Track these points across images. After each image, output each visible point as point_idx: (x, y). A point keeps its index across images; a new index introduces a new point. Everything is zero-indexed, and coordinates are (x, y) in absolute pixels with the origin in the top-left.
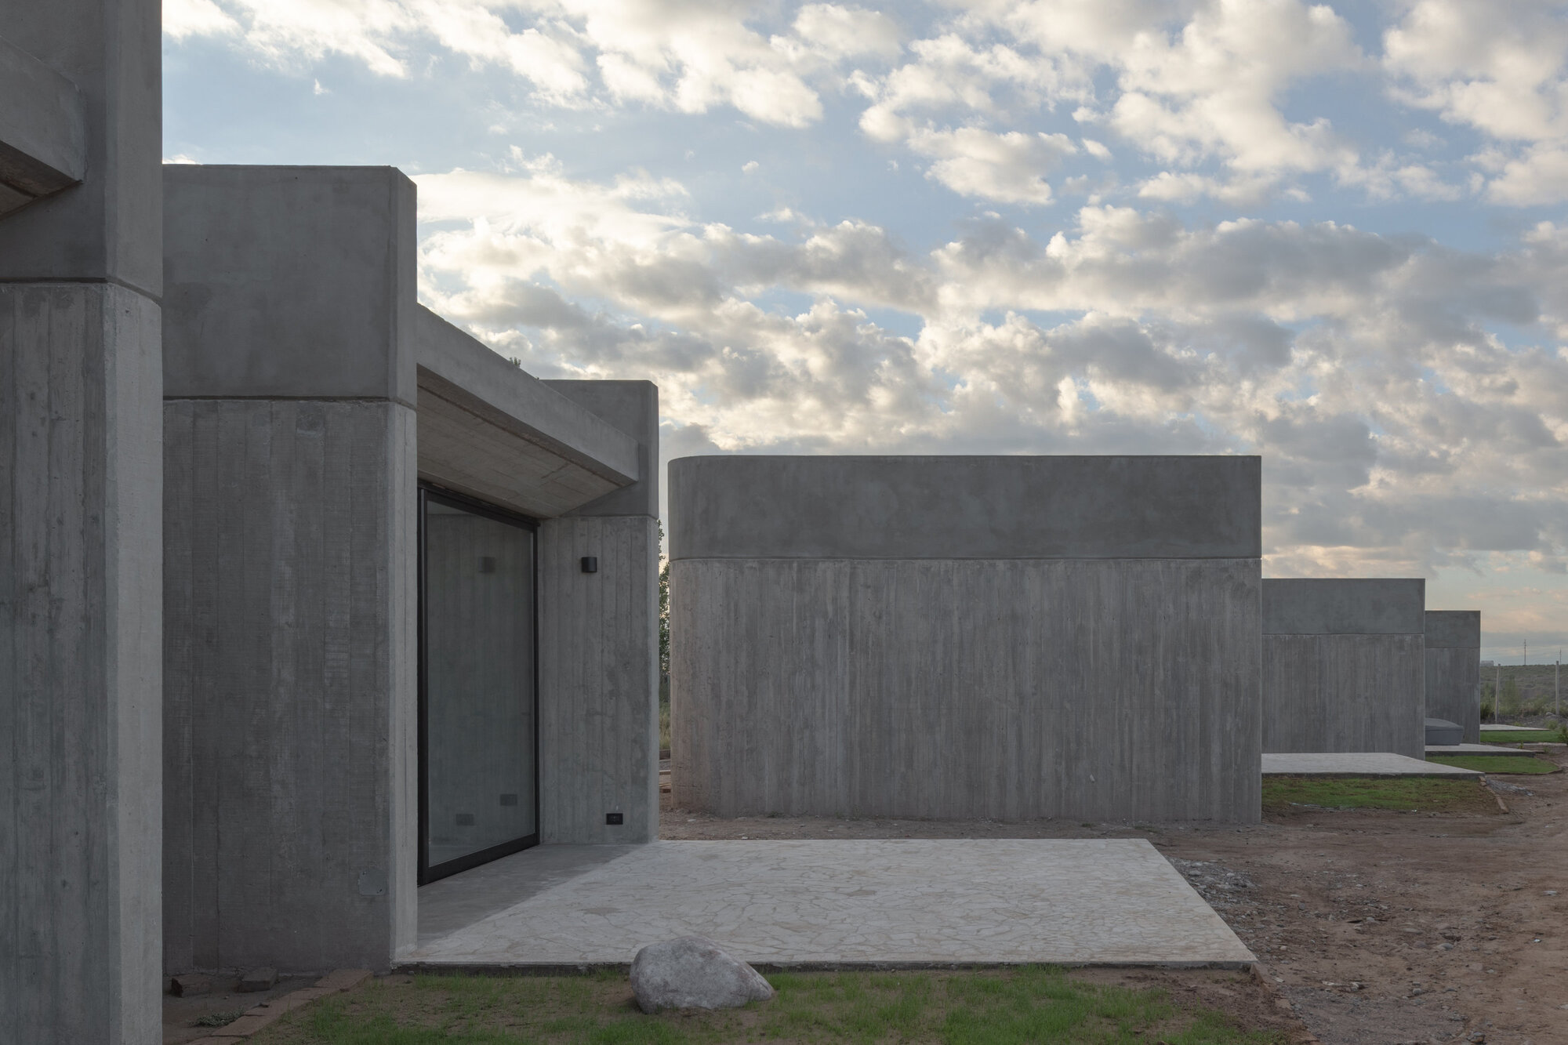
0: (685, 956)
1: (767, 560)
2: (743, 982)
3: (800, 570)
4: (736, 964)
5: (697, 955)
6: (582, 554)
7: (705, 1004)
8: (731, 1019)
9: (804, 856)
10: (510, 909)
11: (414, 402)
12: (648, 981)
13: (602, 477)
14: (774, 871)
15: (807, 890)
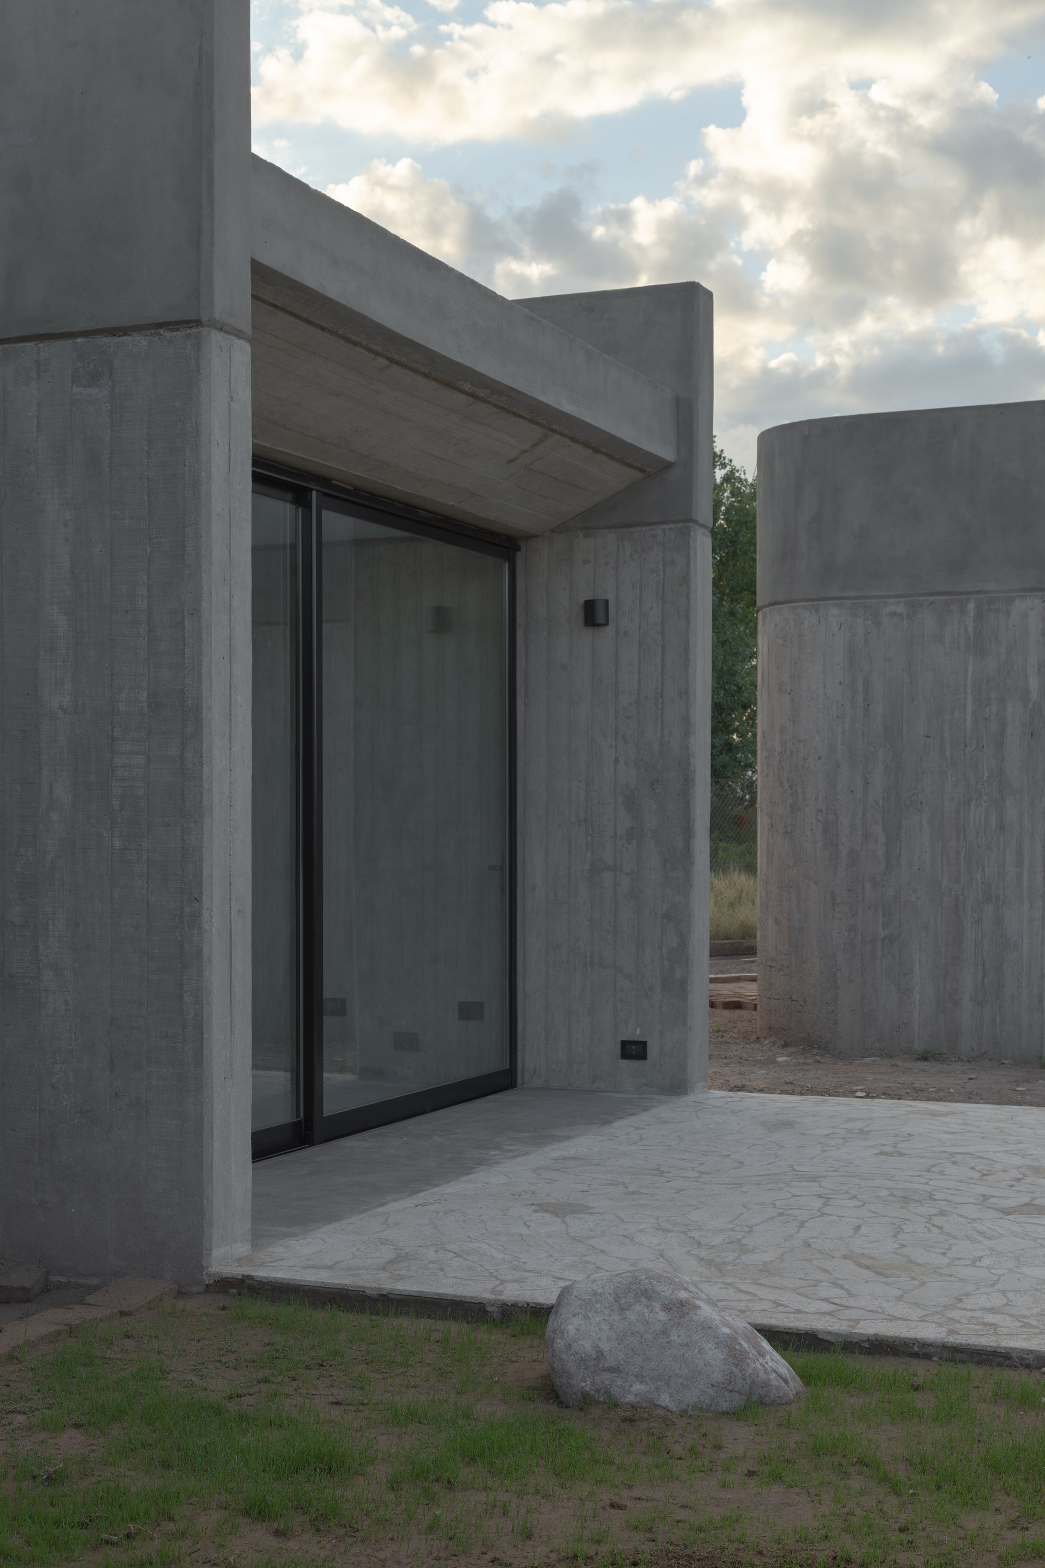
0: (637, 1307)
1: (922, 599)
2: (736, 1365)
3: (979, 615)
4: (726, 1330)
5: (657, 1306)
6: (585, 594)
7: (665, 1399)
8: (705, 1435)
9: (946, 1133)
10: (421, 1194)
11: (245, 324)
12: (569, 1347)
13: (609, 456)
14: (882, 1157)
15: (931, 1197)
